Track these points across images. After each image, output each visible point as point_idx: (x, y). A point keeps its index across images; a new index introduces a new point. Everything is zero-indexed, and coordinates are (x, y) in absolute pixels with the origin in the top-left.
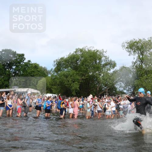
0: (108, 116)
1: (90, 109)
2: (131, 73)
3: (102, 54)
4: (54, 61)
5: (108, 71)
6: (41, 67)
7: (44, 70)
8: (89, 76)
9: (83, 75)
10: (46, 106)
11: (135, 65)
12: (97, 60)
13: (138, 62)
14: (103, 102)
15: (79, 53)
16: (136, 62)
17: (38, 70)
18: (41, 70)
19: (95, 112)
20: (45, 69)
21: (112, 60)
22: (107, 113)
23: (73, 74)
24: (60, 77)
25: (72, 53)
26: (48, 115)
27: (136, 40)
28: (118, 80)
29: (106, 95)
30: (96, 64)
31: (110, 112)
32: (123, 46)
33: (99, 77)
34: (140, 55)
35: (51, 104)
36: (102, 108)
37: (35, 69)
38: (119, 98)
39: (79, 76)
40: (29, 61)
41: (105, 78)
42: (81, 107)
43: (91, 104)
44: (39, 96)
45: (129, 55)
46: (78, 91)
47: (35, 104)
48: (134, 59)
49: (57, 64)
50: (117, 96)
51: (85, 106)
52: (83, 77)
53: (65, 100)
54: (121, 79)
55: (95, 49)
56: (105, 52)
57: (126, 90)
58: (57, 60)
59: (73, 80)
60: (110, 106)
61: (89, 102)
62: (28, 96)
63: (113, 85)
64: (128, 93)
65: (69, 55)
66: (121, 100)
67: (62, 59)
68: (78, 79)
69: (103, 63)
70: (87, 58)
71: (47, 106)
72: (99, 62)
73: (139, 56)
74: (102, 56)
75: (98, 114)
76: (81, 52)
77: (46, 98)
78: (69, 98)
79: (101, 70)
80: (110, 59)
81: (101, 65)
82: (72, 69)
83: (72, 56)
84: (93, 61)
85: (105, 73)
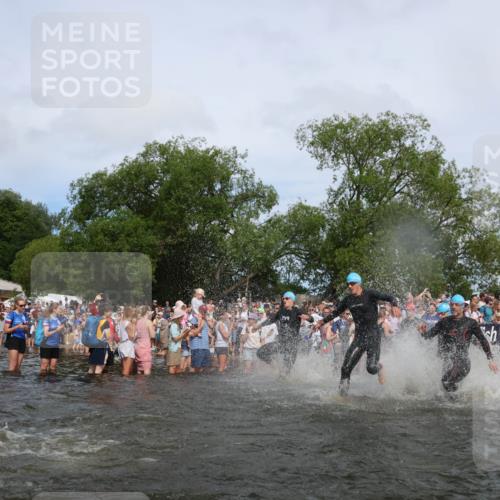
2: (323, 227)
3: (231, 163)
4: (72, 185)
5: (252, 220)
7: (38, 216)
8: (189, 234)
9: (168, 232)
11: (338, 201)
12: (214, 182)
13: (347, 190)
15: (157, 159)
16: (339, 189)
17: (18, 213)
18: (27, 214)
20: (40, 212)
21: (264, 183)
23: (136, 229)
24: (91, 236)
25: (133, 156)
27: (340, 120)
28: (283, 249)
30: (213, 195)
32: (301, 138)
33: (221, 239)
34: (353, 168)
35: (60, 327)
37: (6, 210)
39: (154, 234)
41: (242, 240)
45: (319, 169)
48: (335, 179)
49: (80, 193)
52: (169, 240)
54: (293, 246)
55: (210, 146)
56: (243, 158)
57: (307, 282)
58: (82, 181)
63: (267, 263)
64: (314, 291)
65: (122, 165)
67: (98, 176)
68: (151, 246)
69: (234, 193)
70: (181, 175)
72: (221, 190)
73: (350, 173)
74: (232, 170)
75: (219, 360)
76: (162, 154)
79: (229, 216)
80: (256, 180)
81: (229, 200)
82: (131, 212)
83: (131, 167)
84: (202, 185)
85: (241, 225)
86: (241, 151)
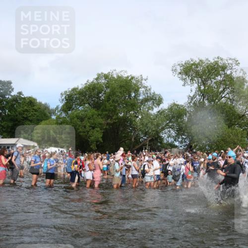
0: (148, 183)
1: (119, 172)
2: (186, 115)
3: (139, 83)
4: (61, 94)
5: (150, 111)
6: (40, 103)
7: (45, 109)
8: (118, 118)
9: (108, 117)
10: (47, 167)
11: (193, 102)
12: (131, 92)
13: (198, 96)
14: (141, 160)
15: (103, 81)
16: (194, 96)
17: (35, 108)
18: (40, 108)
19: (128, 178)
20: (46, 107)
21: (156, 93)
22: (148, 179)
23: (93, 116)
24: (71, 119)
25: (91, 80)
26: (50, 182)
27: (194, 61)
28: (165, 126)
29: (146, 149)
30: (130, 99)
31: (151, 176)
32: (174, 70)
33: (135, 121)
34: (201, 85)
35: (55, 164)
36: (138, 171)
37: (30, 106)
38: (167, 155)
39: (102, 118)
40: (20, 93)
41: (145, 121)
42: (105, 169)
43: (122, 164)
44: (36, 151)
45: (184, 85)
46: (101, 143)
47: (30, 164)
48: (191, 91)
49: (65, 98)
50: (163, 151)
51: (111, 168)
52: (109, 121)
53: (78, 157)
54: (171, 124)
55: (129, 74)
56: (145, 80)
57: (178, 142)
58: (66, 92)
59: (93, 126)
60: (153, 168)
61: (117, 161)
62: (18, 152)
63: (158, 133)
64: (181, 147)
65: (86, 84)
66: (169, 158)
67: (74, 90)
68: (100, 124)
69: (141, 98)
70: (115, 89)
71: (49, 167)
72: (135, 96)
73: (199, 87)
74: (140, 86)
75: (133, 181)
76: (105, 79)
77: (47, 155)
78: (86, 154)
79: (139, 109)
80: (152, 91)
81: (139, 101)
82: (90, 107)
83: (90, 85)
84: (125, 94)
85: (144, 114)
86: (144, 77)
